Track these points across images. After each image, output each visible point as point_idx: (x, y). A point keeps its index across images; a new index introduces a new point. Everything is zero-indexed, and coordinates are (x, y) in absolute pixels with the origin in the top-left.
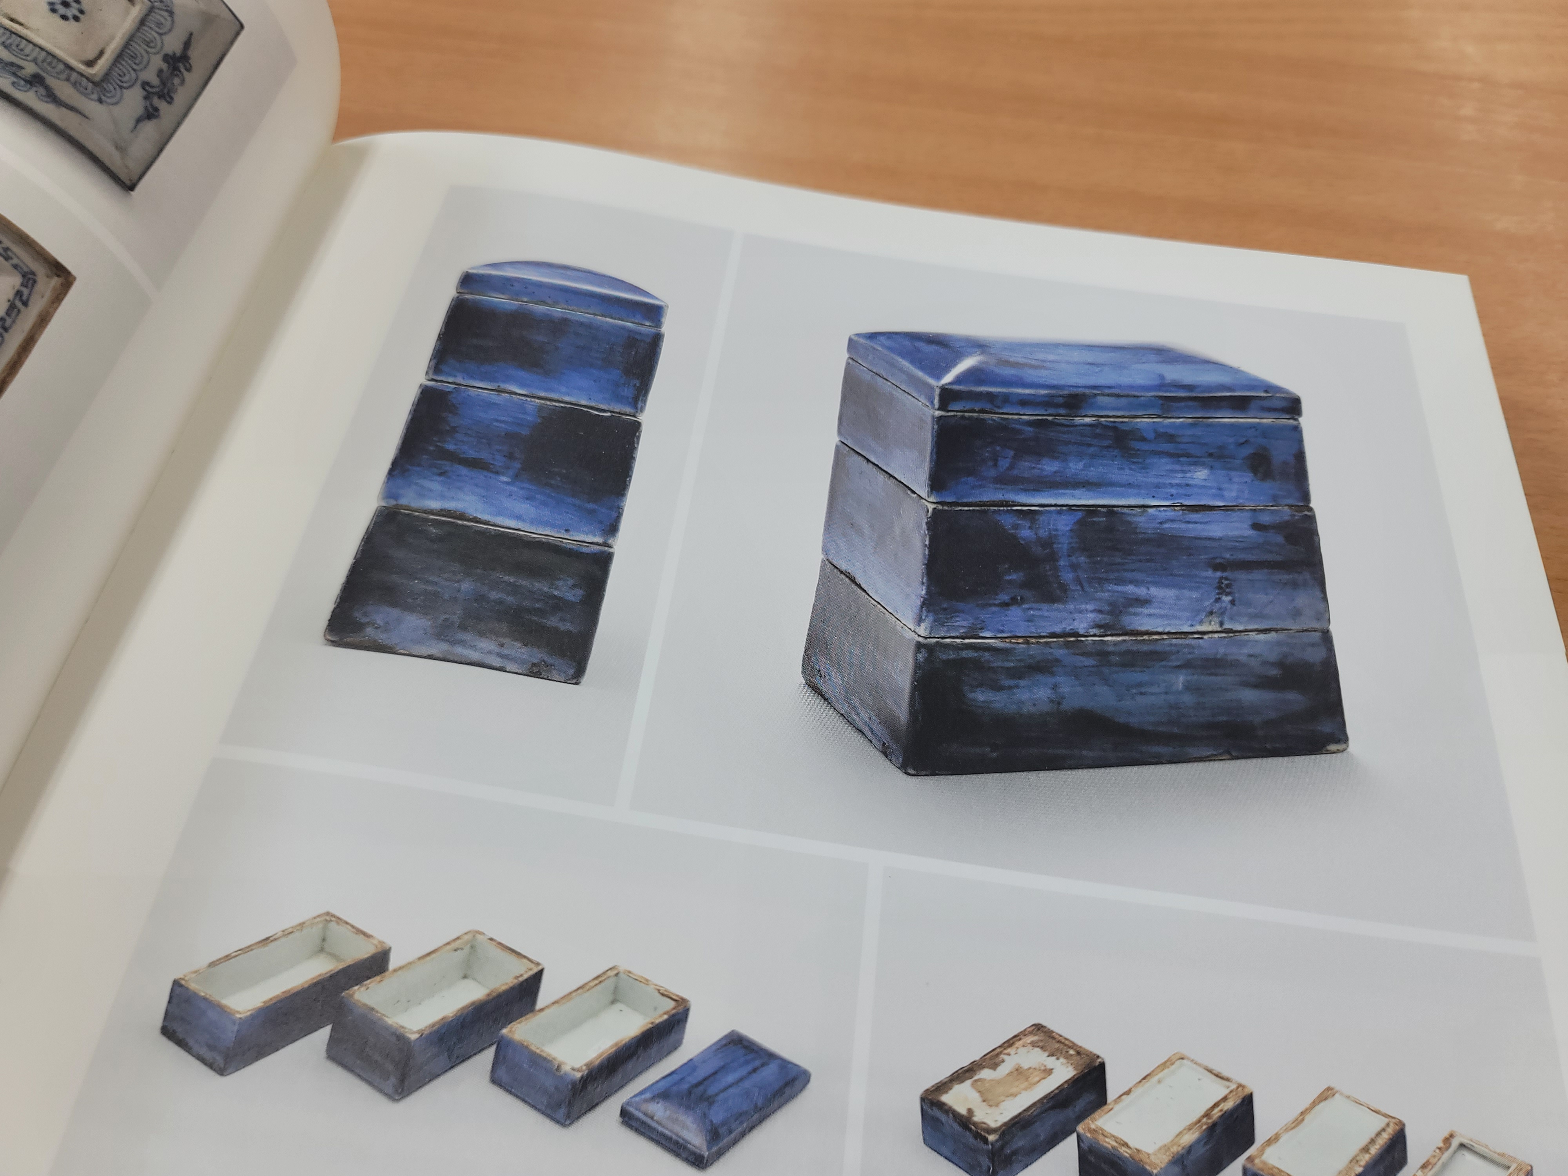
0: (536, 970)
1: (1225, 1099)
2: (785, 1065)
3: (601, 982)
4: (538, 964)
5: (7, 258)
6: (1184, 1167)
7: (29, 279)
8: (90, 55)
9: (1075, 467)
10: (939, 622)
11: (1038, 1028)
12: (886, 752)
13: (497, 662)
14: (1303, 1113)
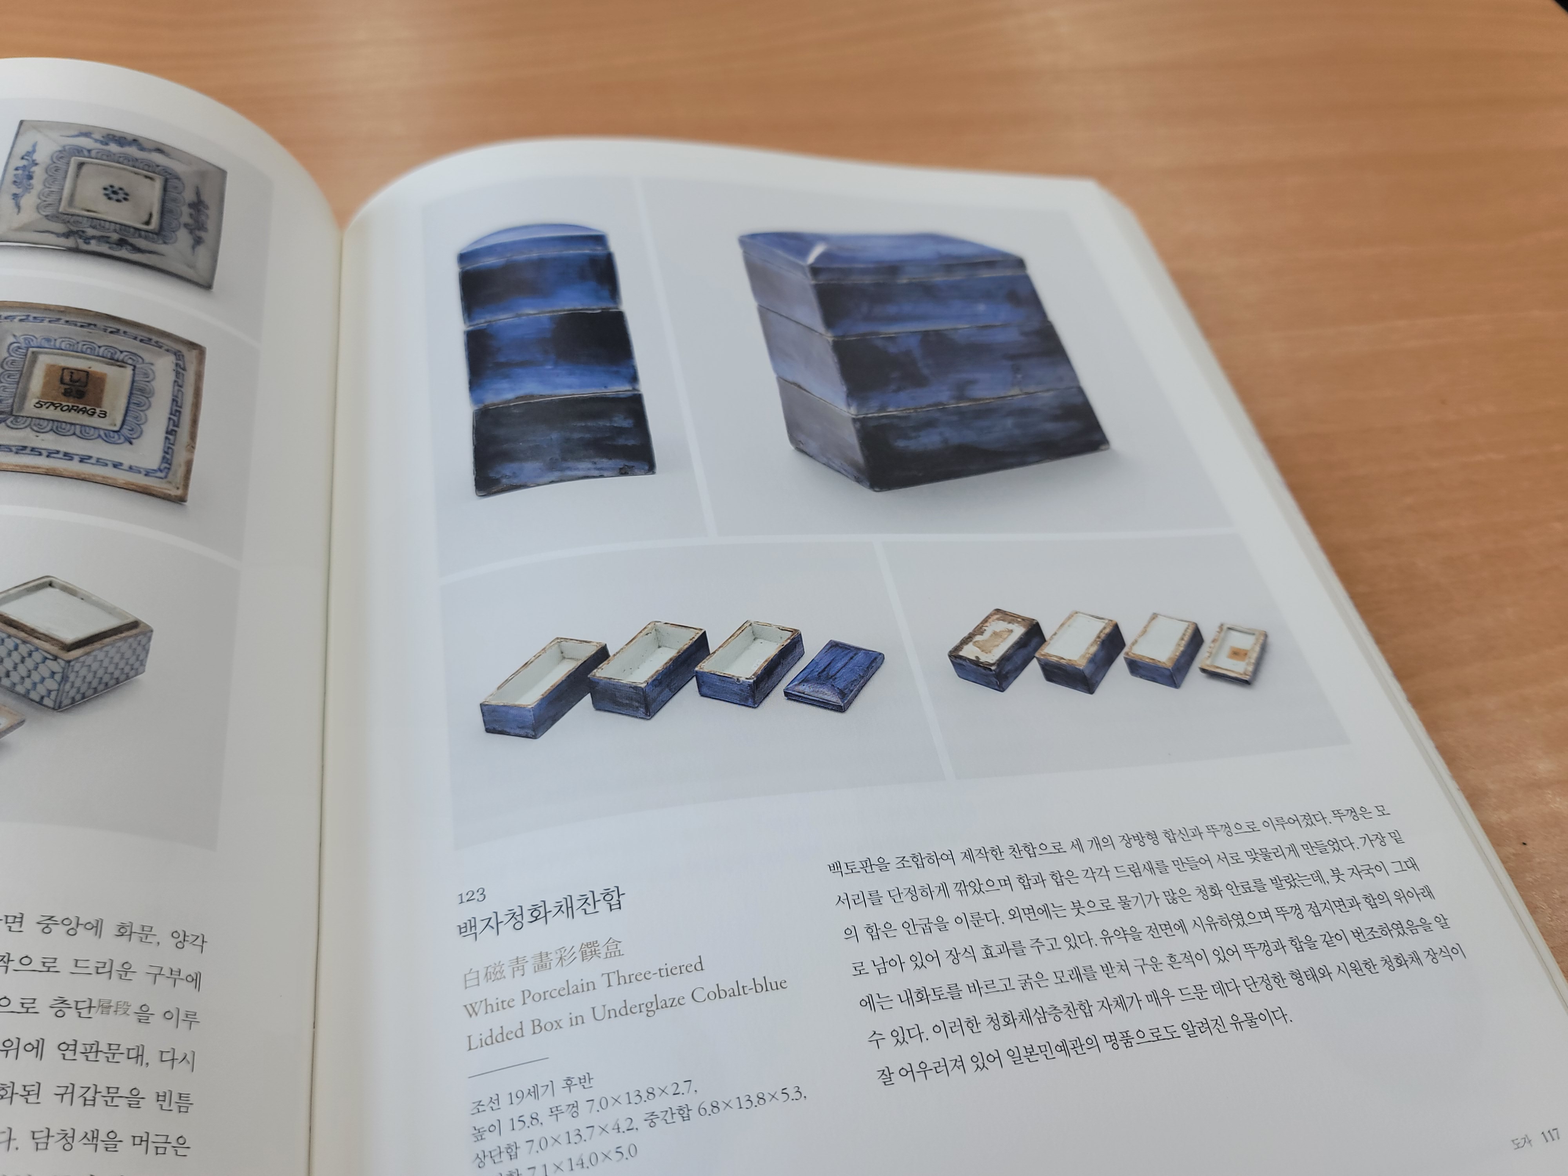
0: (701, 633)
1: (1105, 628)
2: (867, 652)
3: (743, 631)
4: (701, 630)
5: (160, 347)
6: (1095, 663)
7: (178, 355)
8: (145, 218)
9: (907, 308)
10: (860, 406)
11: (998, 611)
12: (858, 480)
13: (596, 473)
14: (1145, 627)
